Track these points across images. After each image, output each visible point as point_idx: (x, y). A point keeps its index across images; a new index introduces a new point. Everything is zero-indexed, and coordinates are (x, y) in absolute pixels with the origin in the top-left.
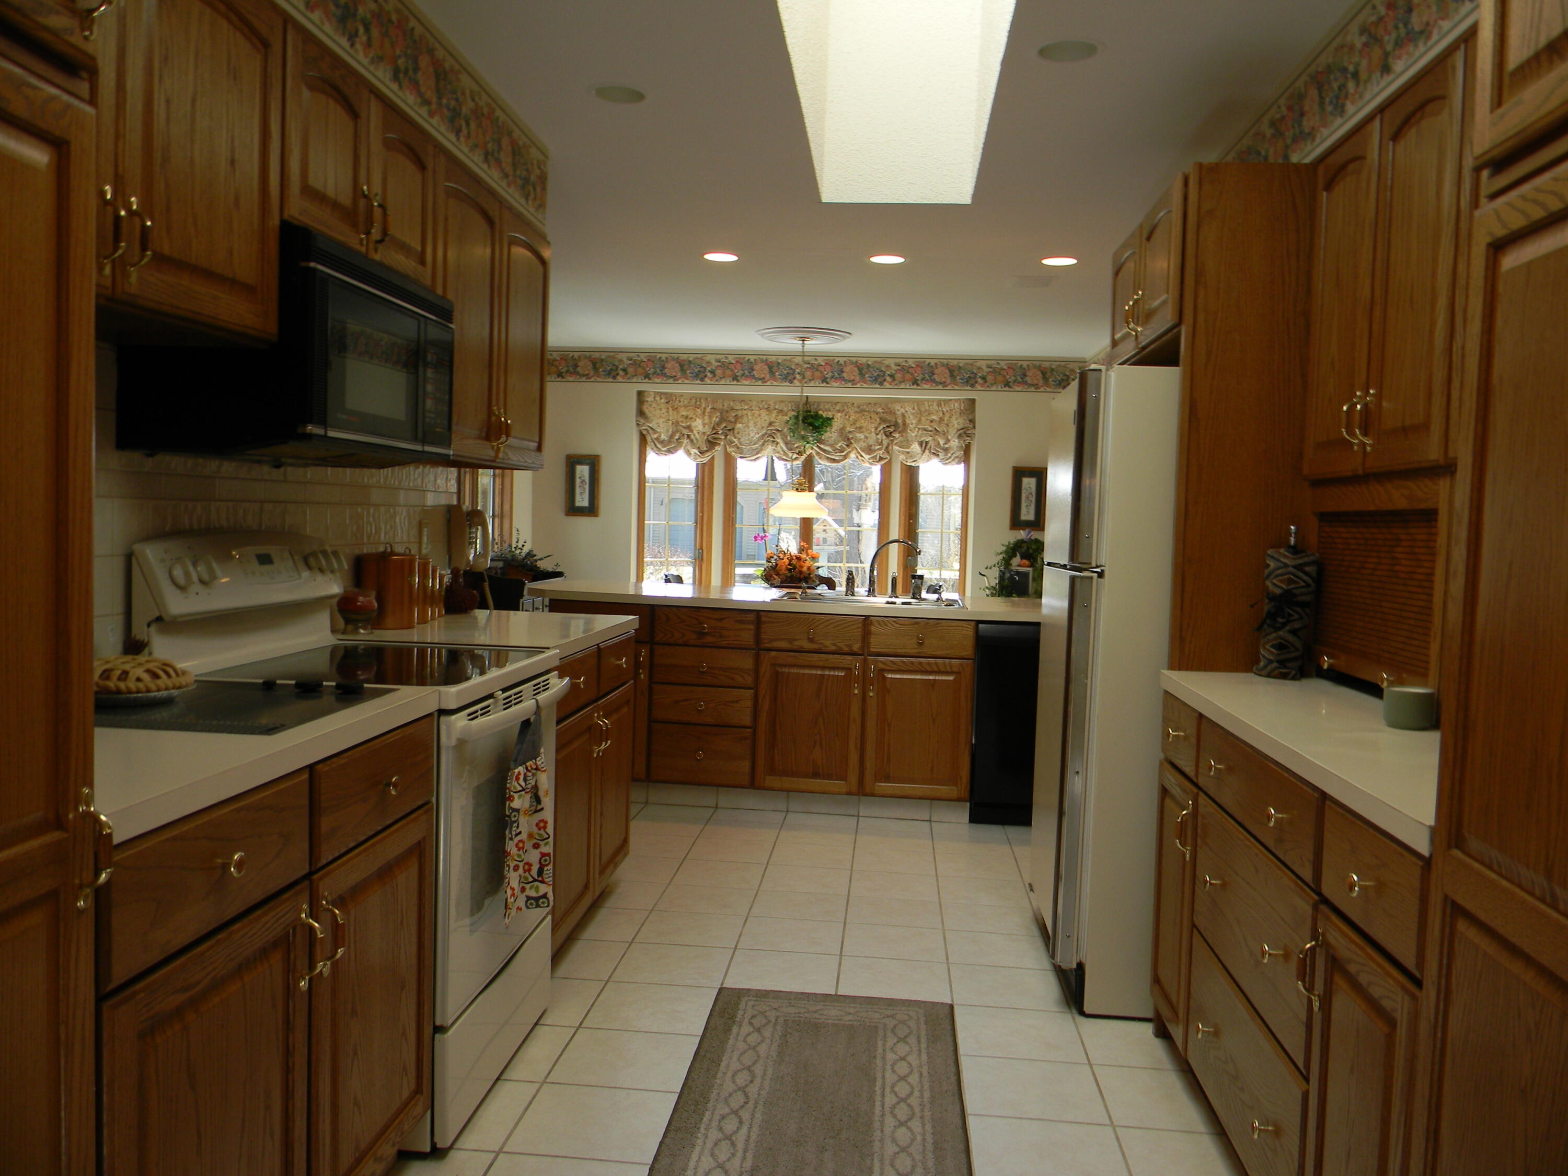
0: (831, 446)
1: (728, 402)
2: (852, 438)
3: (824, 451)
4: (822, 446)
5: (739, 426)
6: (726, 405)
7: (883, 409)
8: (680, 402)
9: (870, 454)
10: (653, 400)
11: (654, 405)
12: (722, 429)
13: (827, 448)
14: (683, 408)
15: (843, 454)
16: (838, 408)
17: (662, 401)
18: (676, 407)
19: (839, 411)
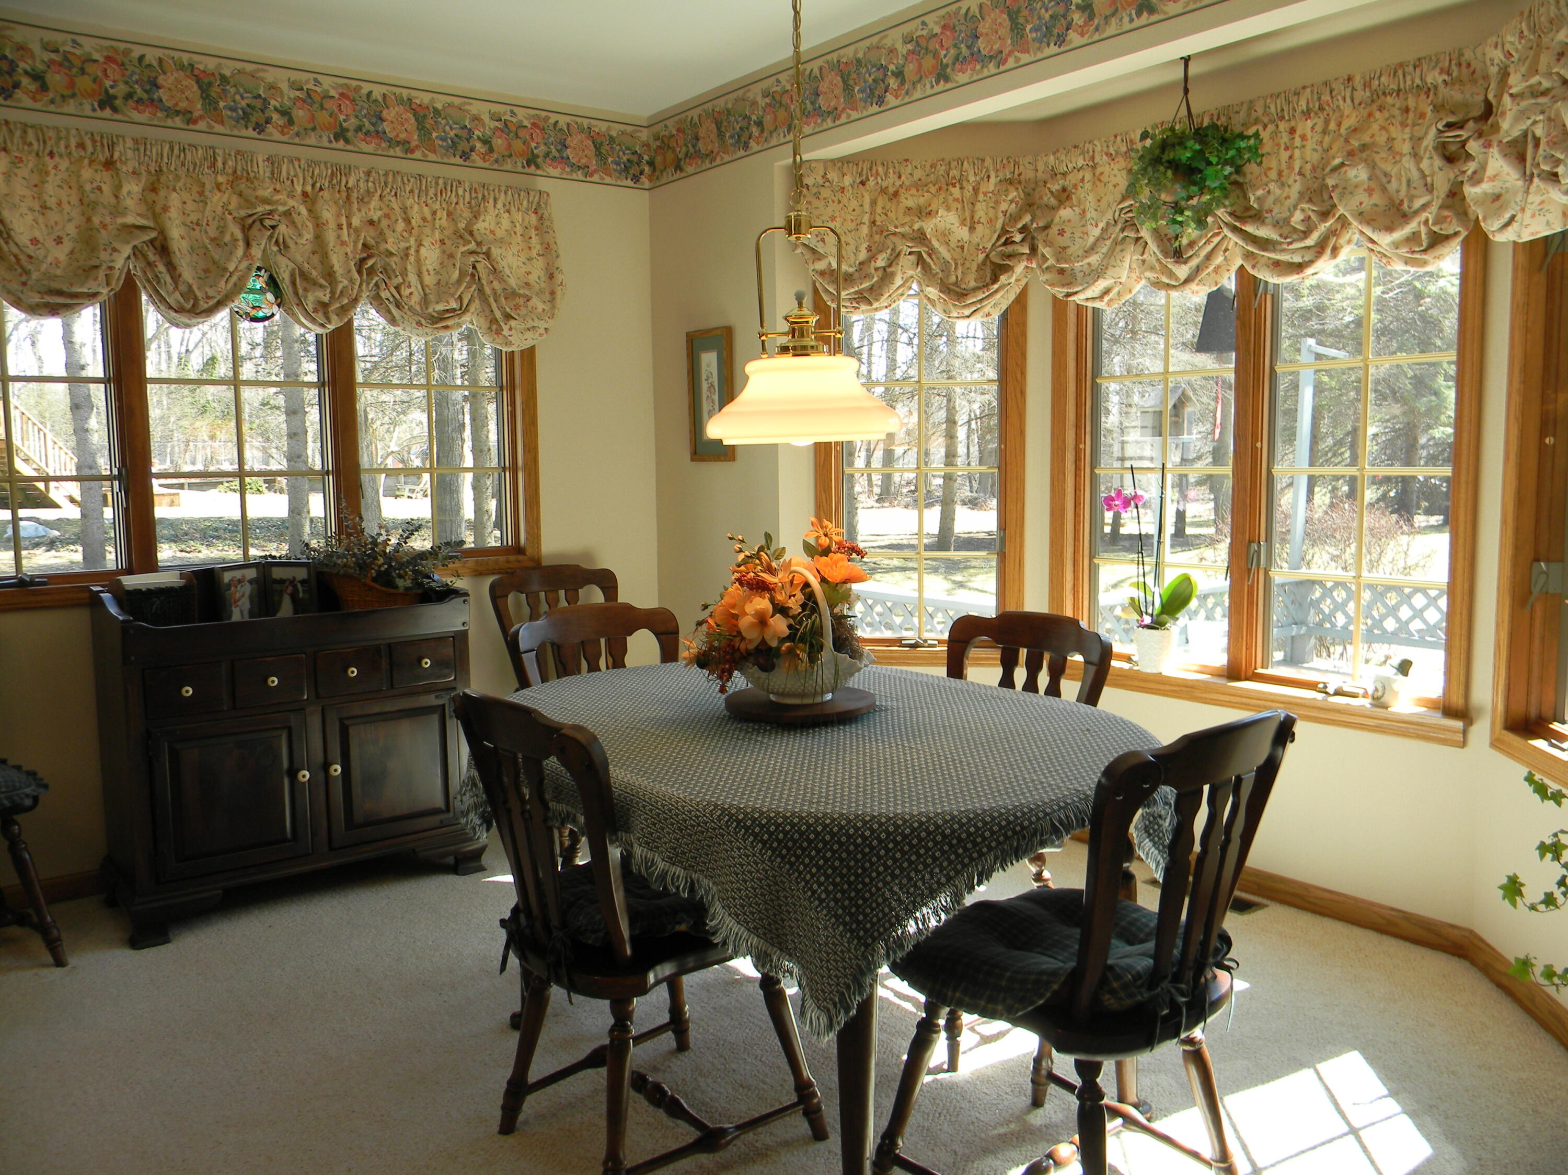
0: (1276, 225)
1: (1045, 159)
2: (1335, 187)
3: (1264, 244)
4: (1249, 228)
5: (1065, 213)
6: (1041, 167)
7: (1442, 71)
8: (900, 177)
9: (1390, 229)
10: (821, 181)
11: (825, 193)
12: (1021, 231)
13: (1263, 232)
14: (913, 191)
15: (1310, 242)
16: (1303, 105)
17: (848, 180)
18: (891, 190)
19: (1307, 114)
